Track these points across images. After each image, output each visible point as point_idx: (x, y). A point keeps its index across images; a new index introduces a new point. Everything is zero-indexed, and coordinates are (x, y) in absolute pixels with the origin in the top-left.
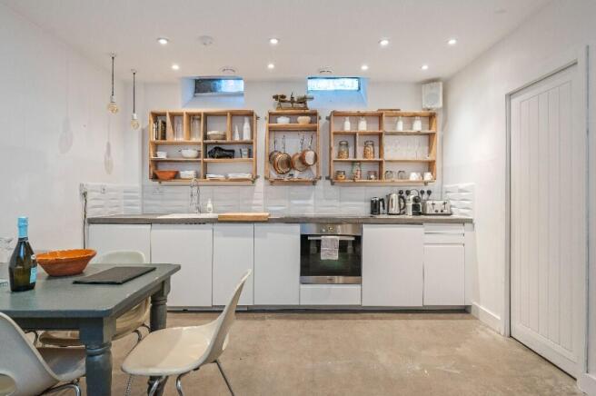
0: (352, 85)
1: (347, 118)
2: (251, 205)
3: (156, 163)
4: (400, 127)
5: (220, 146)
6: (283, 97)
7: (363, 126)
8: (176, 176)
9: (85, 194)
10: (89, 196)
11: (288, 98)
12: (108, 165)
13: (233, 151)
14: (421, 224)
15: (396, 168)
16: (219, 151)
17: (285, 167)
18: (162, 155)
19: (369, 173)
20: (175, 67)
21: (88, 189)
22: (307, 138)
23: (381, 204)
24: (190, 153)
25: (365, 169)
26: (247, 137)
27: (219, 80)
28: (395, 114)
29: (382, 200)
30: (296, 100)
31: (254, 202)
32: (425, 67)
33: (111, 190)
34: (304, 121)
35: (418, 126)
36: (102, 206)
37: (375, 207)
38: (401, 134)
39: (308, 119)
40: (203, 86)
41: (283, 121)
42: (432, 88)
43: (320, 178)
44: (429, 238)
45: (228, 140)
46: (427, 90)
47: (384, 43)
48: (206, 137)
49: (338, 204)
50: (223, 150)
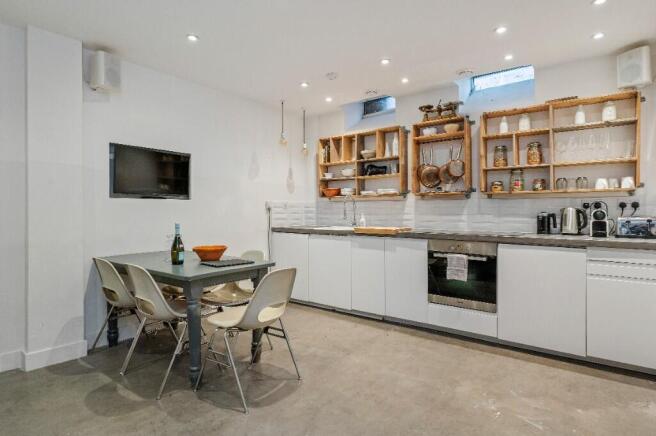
0: (528, 73)
1: (504, 118)
2: (403, 220)
3: (326, 183)
4: (580, 118)
5: (373, 164)
6: (430, 107)
7: (525, 125)
8: (338, 193)
9: (269, 209)
10: (273, 210)
11: (435, 108)
12: (290, 187)
13: (385, 167)
14: (584, 247)
15: (572, 175)
16: (371, 169)
17: (433, 180)
18: (328, 176)
19: (535, 182)
20: (329, 100)
21: (271, 206)
22: (456, 148)
23: (552, 220)
24: (348, 172)
25: (528, 178)
26: (395, 153)
27: (384, 98)
28: (570, 104)
29: (553, 216)
30: (443, 107)
31: (406, 217)
32: (599, 36)
33: (292, 207)
34: (451, 129)
35: (609, 113)
36: (283, 219)
37: (544, 224)
38: (582, 128)
39: (456, 126)
40: (370, 107)
41: (428, 133)
42: (630, 57)
43: (474, 191)
44: (593, 267)
45: (378, 157)
46: (623, 62)
47: (501, 30)
48: (360, 156)
49: (497, 220)
50: (376, 167)
